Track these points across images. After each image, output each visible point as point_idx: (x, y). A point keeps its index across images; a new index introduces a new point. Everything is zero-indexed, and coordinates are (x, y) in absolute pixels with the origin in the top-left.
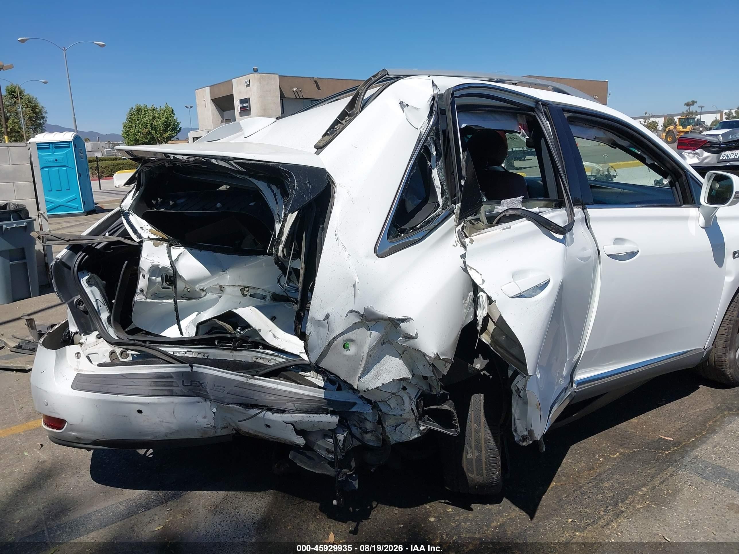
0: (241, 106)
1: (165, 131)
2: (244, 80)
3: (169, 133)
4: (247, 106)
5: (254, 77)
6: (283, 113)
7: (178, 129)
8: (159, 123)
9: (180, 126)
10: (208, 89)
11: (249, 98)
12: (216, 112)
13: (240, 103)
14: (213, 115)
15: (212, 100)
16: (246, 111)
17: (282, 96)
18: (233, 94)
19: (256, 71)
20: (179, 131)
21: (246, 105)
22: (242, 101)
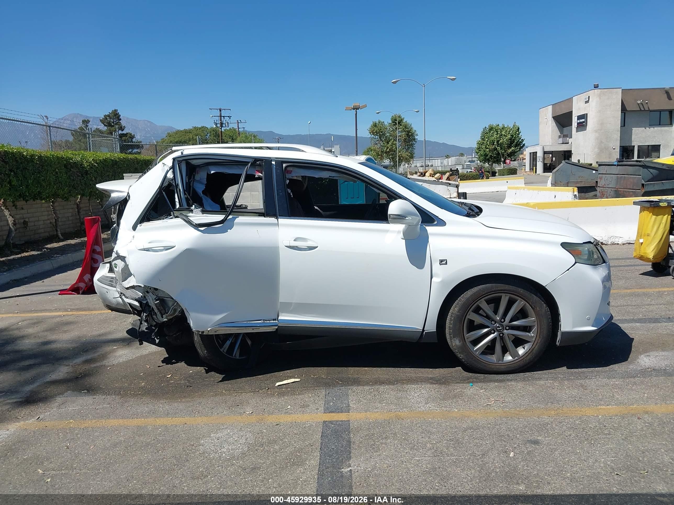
0: (578, 122)
1: (509, 147)
2: (584, 97)
3: (512, 149)
4: (584, 122)
5: (594, 94)
6: (624, 126)
7: (522, 146)
8: (504, 140)
9: (524, 143)
10: (550, 108)
11: (587, 114)
12: (556, 129)
13: (578, 119)
14: (553, 131)
15: (553, 117)
16: (582, 126)
17: (624, 109)
18: (572, 111)
19: (596, 87)
20: (523, 147)
21: (583, 120)
22: (579, 117)
